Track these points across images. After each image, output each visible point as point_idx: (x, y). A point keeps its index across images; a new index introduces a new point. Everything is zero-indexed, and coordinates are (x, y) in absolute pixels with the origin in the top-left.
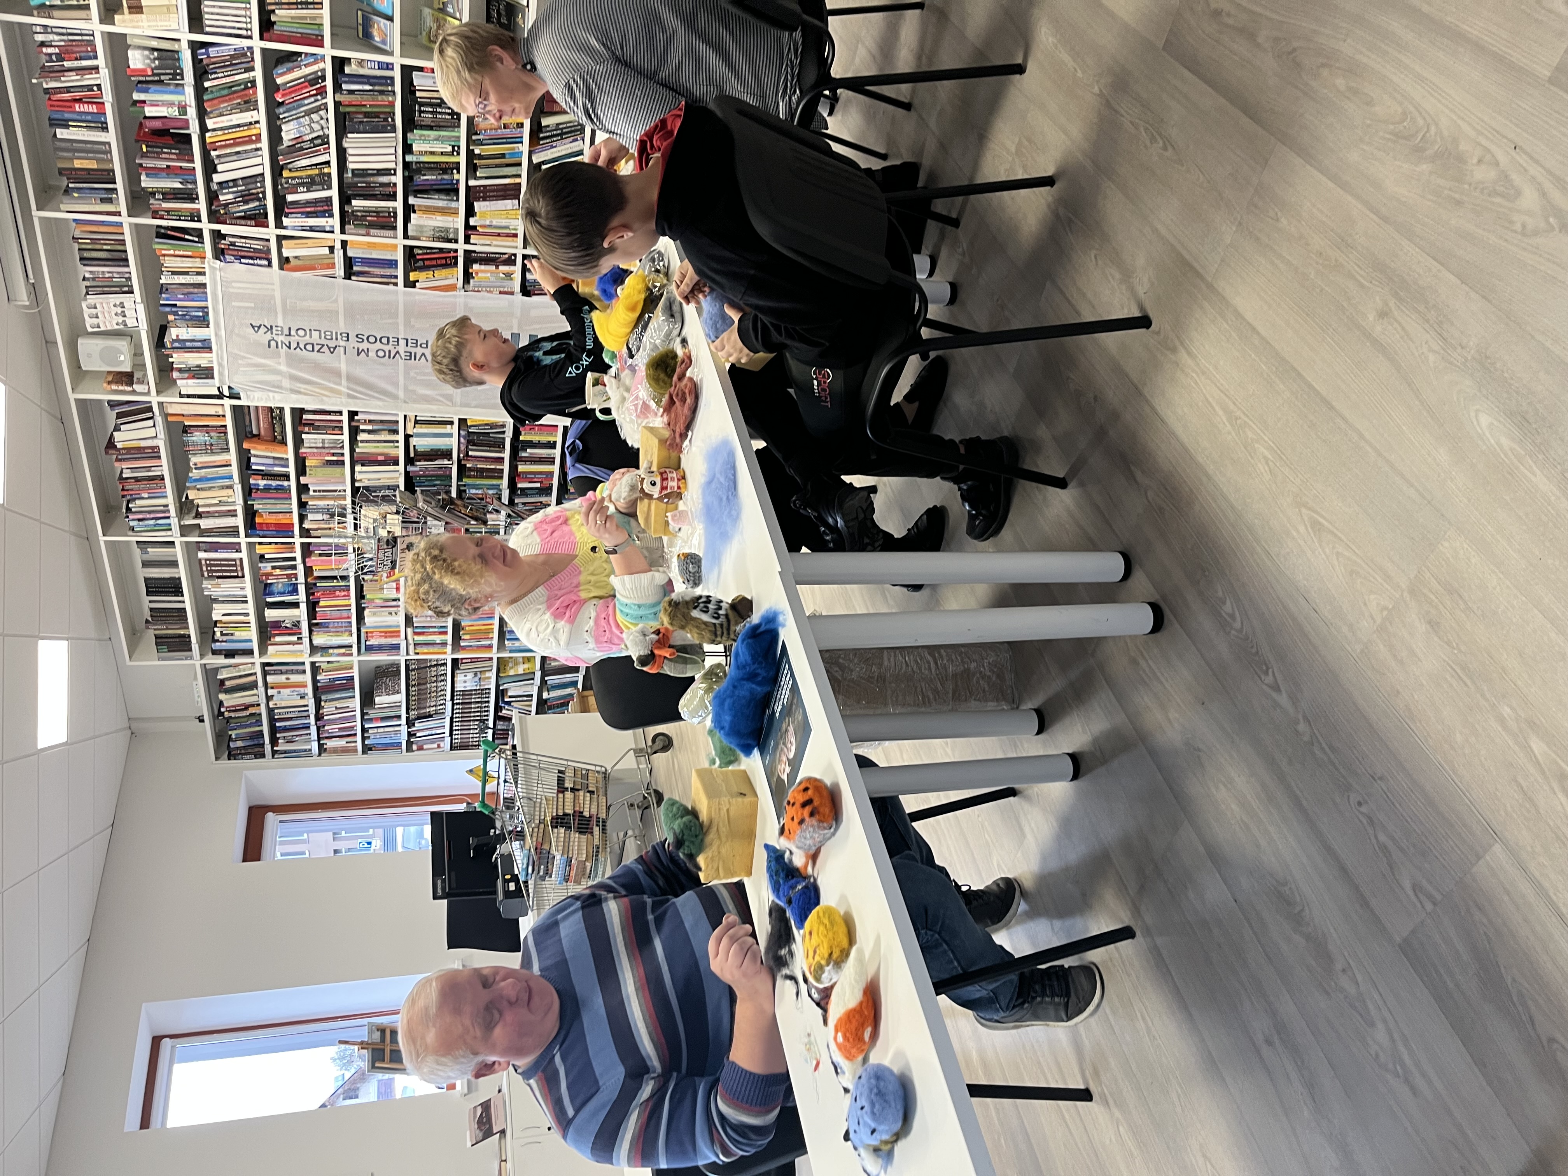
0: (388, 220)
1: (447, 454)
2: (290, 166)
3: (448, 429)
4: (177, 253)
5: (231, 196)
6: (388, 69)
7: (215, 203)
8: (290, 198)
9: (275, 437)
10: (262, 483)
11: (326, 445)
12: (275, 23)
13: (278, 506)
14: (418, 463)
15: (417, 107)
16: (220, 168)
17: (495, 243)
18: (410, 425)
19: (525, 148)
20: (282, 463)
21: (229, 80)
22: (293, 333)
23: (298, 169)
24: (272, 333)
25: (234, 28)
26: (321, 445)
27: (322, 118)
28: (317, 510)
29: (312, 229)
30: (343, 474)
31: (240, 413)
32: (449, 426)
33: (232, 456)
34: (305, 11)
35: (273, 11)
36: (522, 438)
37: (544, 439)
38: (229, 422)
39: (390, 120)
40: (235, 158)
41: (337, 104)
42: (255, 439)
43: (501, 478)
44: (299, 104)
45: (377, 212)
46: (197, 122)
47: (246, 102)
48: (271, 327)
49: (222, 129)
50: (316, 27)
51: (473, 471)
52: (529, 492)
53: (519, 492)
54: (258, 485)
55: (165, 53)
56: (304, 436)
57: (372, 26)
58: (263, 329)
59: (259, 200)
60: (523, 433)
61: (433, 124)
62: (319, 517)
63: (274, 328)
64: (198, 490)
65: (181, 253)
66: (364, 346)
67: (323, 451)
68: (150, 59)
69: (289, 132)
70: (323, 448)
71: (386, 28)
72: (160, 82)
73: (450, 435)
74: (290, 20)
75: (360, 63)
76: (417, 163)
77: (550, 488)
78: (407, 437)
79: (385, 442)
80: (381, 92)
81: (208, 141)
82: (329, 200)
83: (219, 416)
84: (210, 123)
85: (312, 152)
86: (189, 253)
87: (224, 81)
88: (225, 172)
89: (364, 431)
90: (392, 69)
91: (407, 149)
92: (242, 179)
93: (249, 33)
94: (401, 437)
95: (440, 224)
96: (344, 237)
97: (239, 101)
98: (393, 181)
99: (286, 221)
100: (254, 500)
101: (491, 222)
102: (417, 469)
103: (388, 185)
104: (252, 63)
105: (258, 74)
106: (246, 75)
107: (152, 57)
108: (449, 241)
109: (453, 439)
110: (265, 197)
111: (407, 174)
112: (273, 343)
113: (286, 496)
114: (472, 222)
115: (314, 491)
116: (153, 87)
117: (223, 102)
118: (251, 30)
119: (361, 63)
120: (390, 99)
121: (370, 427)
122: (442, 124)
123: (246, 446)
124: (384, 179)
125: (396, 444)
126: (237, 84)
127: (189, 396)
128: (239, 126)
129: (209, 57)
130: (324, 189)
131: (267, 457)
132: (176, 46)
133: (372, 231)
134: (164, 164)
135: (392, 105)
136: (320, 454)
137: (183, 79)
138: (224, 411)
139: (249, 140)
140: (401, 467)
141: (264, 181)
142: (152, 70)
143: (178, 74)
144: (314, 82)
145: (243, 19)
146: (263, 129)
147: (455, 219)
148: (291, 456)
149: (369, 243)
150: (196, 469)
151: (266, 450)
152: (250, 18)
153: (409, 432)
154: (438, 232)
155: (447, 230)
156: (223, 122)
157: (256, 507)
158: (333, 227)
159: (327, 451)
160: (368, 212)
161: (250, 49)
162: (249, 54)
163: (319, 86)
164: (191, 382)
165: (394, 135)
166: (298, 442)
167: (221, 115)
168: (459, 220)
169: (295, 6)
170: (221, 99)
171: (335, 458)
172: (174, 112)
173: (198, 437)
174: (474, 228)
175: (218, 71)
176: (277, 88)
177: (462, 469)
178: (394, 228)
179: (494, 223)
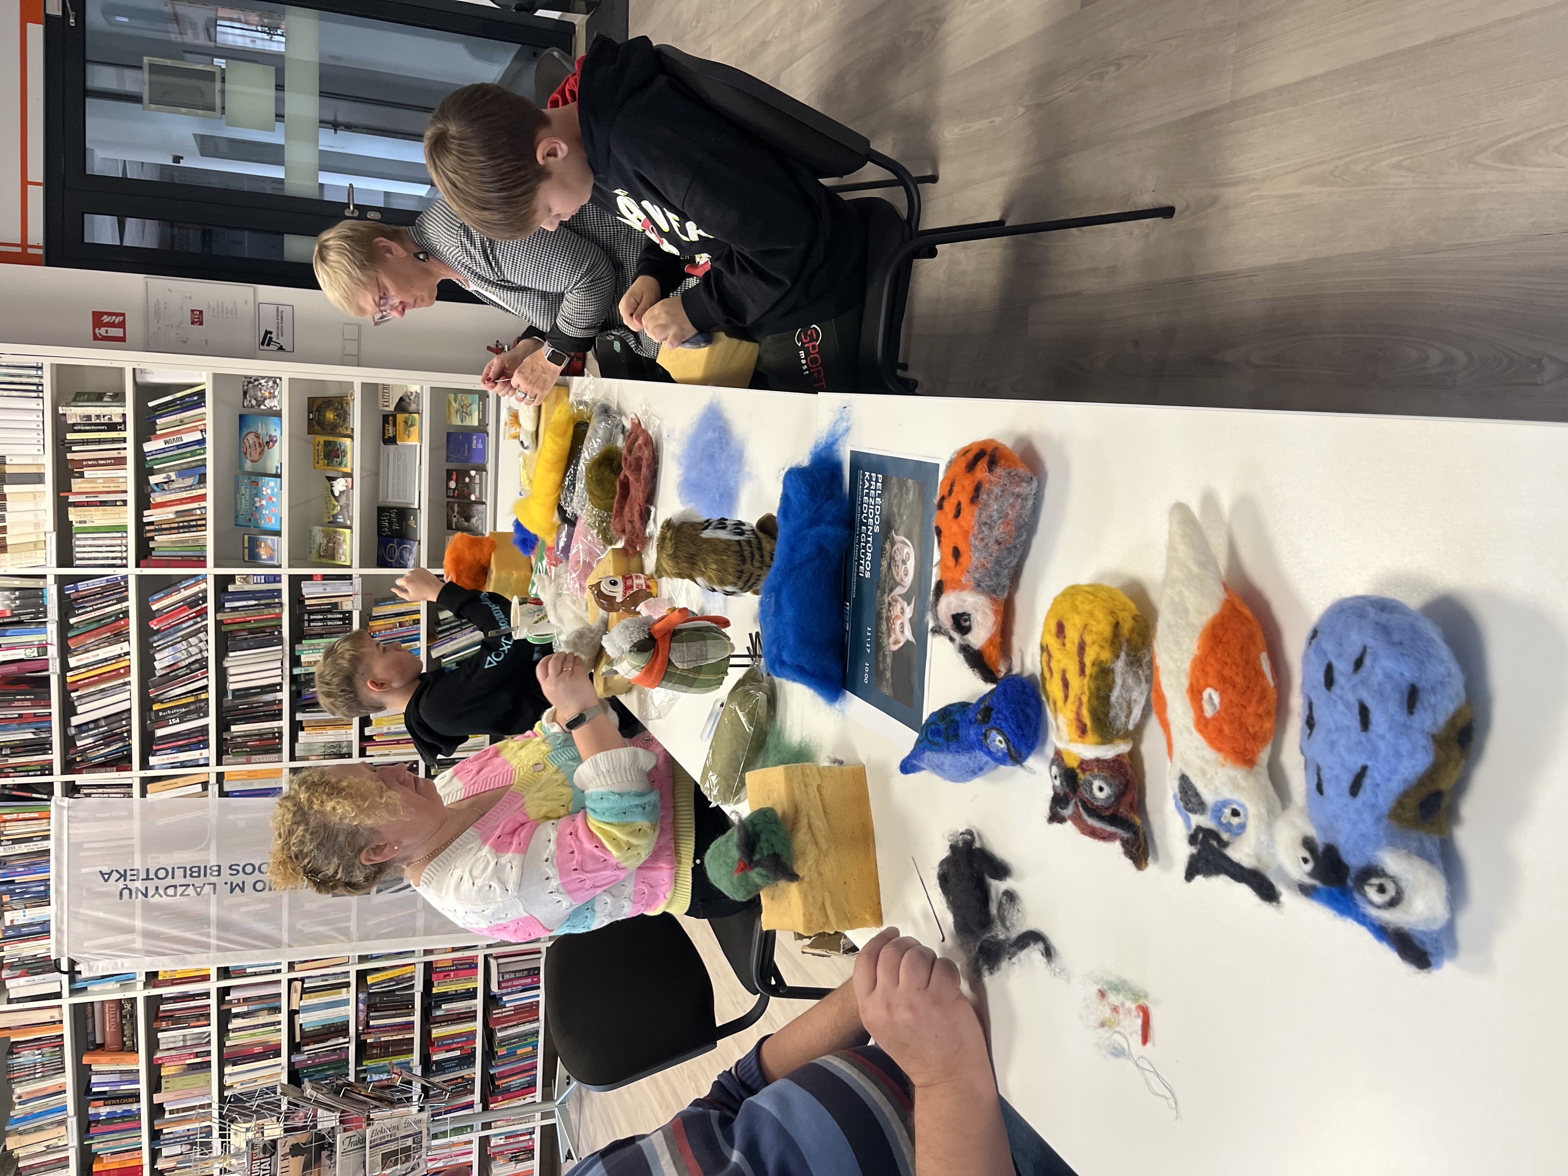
0: (272, 742)
1: (341, 1029)
2: (161, 697)
3: (343, 994)
4: (21, 816)
5: (90, 740)
6: (275, 581)
7: (71, 752)
8: (159, 733)
9: (124, 1043)
10: (104, 1111)
11: (188, 1043)
12: (153, 549)
13: (124, 1142)
14: (306, 1048)
15: (306, 617)
16: (80, 709)
17: (394, 751)
18: (295, 996)
19: (423, 644)
20: (131, 1077)
21: (97, 613)
22: (152, 875)
23: (171, 699)
24: (125, 880)
25: (107, 558)
26: (181, 1044)
27: (201, 641)
28: (175, 1140)
29: (183, 765)
30: (209, 1082)
31: (81, 1013)
32: (345, 990)
33: (68, 1079)
34: (187, 535)
35: (152, 539)
36: (435, 991)
37: (461, 987)
38: (66, 1030)
39: (276, 633)
40: (98, 696)
41: (218, 624)
42: (99, 1051)
43: (411, 1051)
44: (175, 628)
45: (260, 735)
46: (58, 661)
47: (116, 635)
48: (125, 871)
49: (86, 665)
50: (199, 548)
51: (376, 1047)
52: (447, 1065)
53: (434, 1068)
54: (99, 1115)
55: (27, 593)
56: (160, 1035)
57: (259, 546)
58: (115, 875)
59: (123, 739)
60: (436, 983)
61: (323, 632)
62: (177, 1149)
63: (129, 873)
64: (20, 1134)
65: (27, 815)
66: (239, 879)
67: (184, 1051)
68: (10, 599)
69: (162, 661)
70: (184, 1047)
71: (274, 544)
72: (21, 623)
73: (346, 1002)
74: (170, 544)
75: (244, 579)
76: (306, 674)
77: (473, 1054)
78: (292, 1014)
79: (264, 1025)
80: (268, 606)
81: (69, 680)
82: (205, 729)
83: (54, 1023)
84: (73, 662)
85: (188, 679)
86: (36, 815)
87: (93, 614)
88: (87, 712)
89: (237, 1015)
90: (280, 581)
91: (295, 661)
92: (105, 718)
93: (124, 562)
94: (283, 1017)
95: (332, 739)
96: (220, 769)
97: (109, 634)
98: (279, 698)
99: (153, 760)
100: (92, 1138)
101: (389, 729)
102: (304, 1057)
103: (273, 703)
104: (125, 594)
105: (132, 604)
106: (118, 606)
107: (13, 597)
108: (342, 756)
109: (349, 1007)
110: (130, 737)
111: (294, 688)
112: (126, 892)
113: (134, 1125)
114: (368, 731)
115: (171, 1112)
116: (11, 630)
117: (90, 637)
118: (126, 558)
119: (246, 578)
120: (277, 611)
121: (244, 1009)
122: (332, 630)
123: (86, 1060)
124: (269, 697)
125: (278, 1027)
126: (108, 616)
127: (19, 1000)
128: (106, 660)
129: (77, 591)
130: (200, 718)
131: (113, 1072)
132: (40, 583)
133: (254, 758)
134: (14, 713)
135: (279, 617)
136: (180, 1057)
137: (46, 617)
138: (62, 1015)
139: (116, 674)
140: (284, 1059)
141: (130, 718)
142: (12, 610)
143: (41, 612)
144: (193, 604)
145: (119, 549)
146: (134, 661)
147: (349, 731)
148: (142, 1066)
149: (249, 771)
150: (20, 1103)
151: (112, 1062)
152: (126, 546)
153: (295, 1007)
154: (330, 748)
155: (339, 744)
156: (88, 658)
157: (94, 1148)
158: (208, 758)
159: (189, 1051)
160: (248, 735)
161: (125, 578)
162: (122, 583)
163: (199, 608)
164: (22, 981)
165: (280, 647)
166: (153, 1045)
167: (87, 651)
168: (353, 731)
169: (176, 531)
170: (87, 634)
171: (199, 1060)
172: (33, 653)
173: (26, 1057)
174: (370, 738)
175: (86, 605)
176: (153, 615)
177: (361, 1047)
178: (280, 751)
179: (393, 730)
